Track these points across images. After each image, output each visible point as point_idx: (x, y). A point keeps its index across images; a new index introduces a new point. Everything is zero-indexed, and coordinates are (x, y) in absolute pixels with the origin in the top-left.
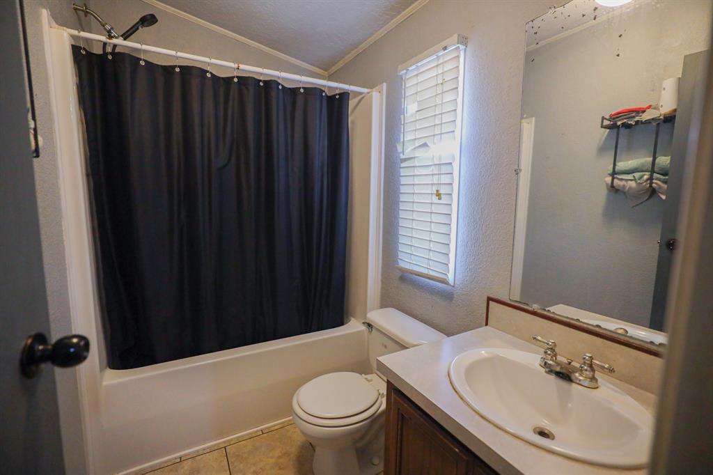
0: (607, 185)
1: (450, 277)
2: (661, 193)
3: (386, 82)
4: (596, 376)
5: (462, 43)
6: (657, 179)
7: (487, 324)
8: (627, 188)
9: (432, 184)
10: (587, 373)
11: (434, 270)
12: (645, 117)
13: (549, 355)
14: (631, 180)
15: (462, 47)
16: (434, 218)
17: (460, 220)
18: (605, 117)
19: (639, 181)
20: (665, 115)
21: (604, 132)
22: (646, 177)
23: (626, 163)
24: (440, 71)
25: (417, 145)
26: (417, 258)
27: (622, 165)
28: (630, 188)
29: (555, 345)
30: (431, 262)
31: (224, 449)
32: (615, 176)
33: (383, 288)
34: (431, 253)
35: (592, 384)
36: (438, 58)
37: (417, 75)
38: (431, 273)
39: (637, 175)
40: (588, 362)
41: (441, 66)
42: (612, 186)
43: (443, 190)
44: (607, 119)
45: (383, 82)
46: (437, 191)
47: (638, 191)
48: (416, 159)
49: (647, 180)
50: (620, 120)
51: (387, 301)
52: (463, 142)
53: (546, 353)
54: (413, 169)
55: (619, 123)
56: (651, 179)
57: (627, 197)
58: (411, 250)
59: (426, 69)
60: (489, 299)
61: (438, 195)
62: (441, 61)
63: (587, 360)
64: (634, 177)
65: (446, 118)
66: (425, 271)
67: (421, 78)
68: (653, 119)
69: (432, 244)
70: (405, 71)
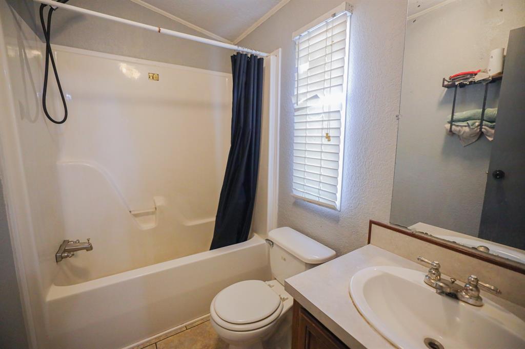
0: (447, 130)
1: (338, 203)
2: (488, 136)
3: (281, 47)
4: (480, 295)
5: (349, 10)
6: (485, 125)
7: (369, 243)
8: (462, 133)
9: (322, 129)
10: (473, 292)
11: (324, 198)
12: (477, 78)
13: (434, 274)
14: (466, 126)
15: (349, 14)
16: (324, 157)
17: (346, 158)
18: (446, 79)
19: (472, 127)
20: (493, 77)
21: (444, 90)
22: (477, 124)
23: (461, 113)
24: (329, 35)
25: (309, 97)
26: (309, 188)
27: (458, 115)
28: (464, 132)
29: (439, 266)
30: (320, 192)
31: (154, 344)
32: (453, 123)
33: (279, 211)
34: (321, 185)
35: (478, 303)
36: (327, 24)
37: (309, 40)
38: (321, 200)
39: (470, 122)
40: (475, 283)
41: (330, 31)
42: (451, 130)
43: (332, 133)
44: (447, 81)
45: (278, 48)
46: (327, 134)
47: (471, 135)
48: (308, 109)
49: (478, 126)
50: (457, 81)
51: (283, 221)
52: (348, 94)
53: (430, 272)
54: (305, 116)
55: (457, 83)
56: (481, 125)
57: (460, 139)
58: (304, 182)
59: (318, 33)
60: (371, 222)
61: (328, 137)
62: (330, 26)
63: (473, 281)
64: (468, 123)
65: (335, 74)
66: (317, 199)
67: (312, 42)
68: (483, 80)
69: (322, 177)
70: (298, 37)
